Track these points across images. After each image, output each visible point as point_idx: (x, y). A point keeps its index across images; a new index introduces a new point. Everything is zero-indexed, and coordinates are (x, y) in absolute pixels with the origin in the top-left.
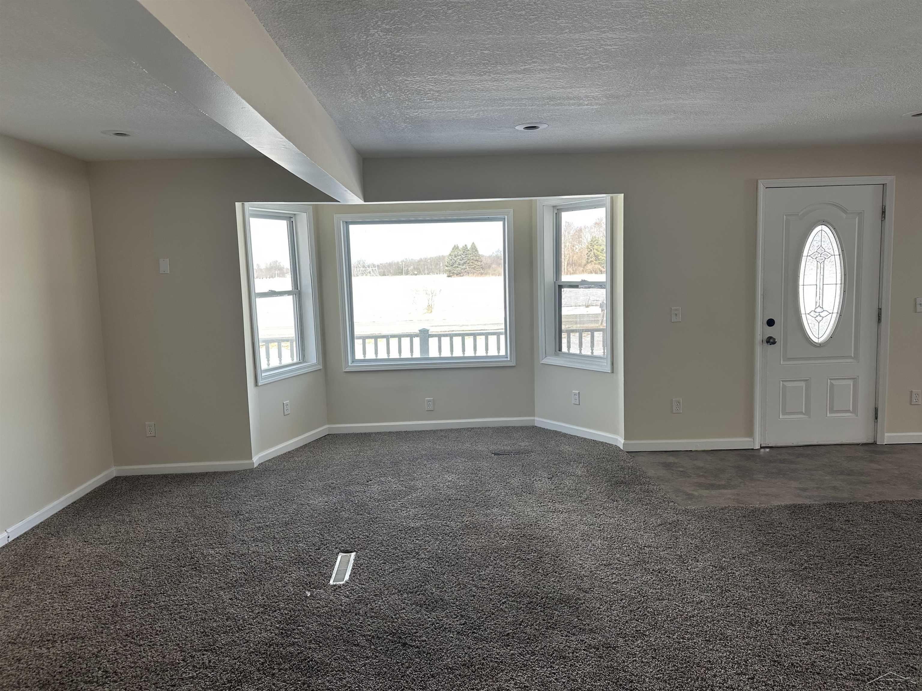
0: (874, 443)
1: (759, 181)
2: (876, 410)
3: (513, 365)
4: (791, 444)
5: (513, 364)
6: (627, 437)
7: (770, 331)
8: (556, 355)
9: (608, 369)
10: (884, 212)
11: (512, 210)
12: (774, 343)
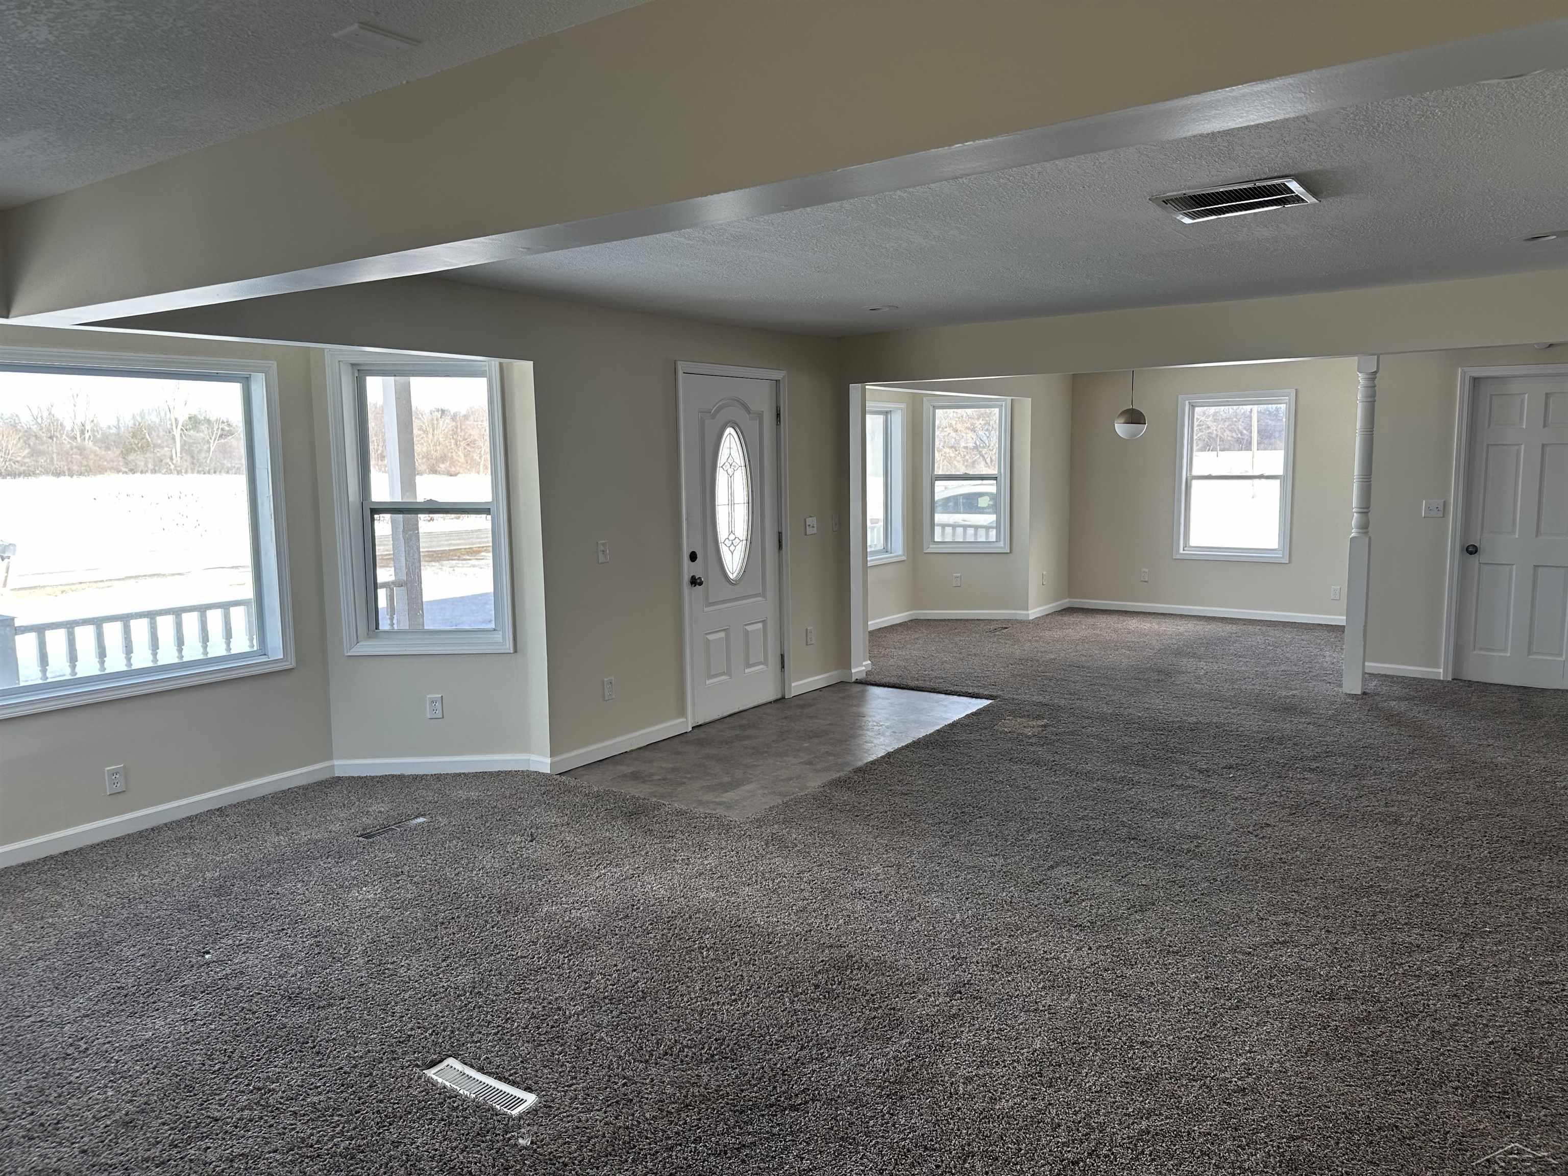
0: (783, 698)
1: (679, 363)
2: (782, 656)
3: (291, 667)
4: (717, 717)
5: (291, 664)
6: (555, 750)
7: (696, 569)
8: (370, 638)
9: (509, 647)
10: (778, 415)
11: (275, 363)
12: (701, 584)
